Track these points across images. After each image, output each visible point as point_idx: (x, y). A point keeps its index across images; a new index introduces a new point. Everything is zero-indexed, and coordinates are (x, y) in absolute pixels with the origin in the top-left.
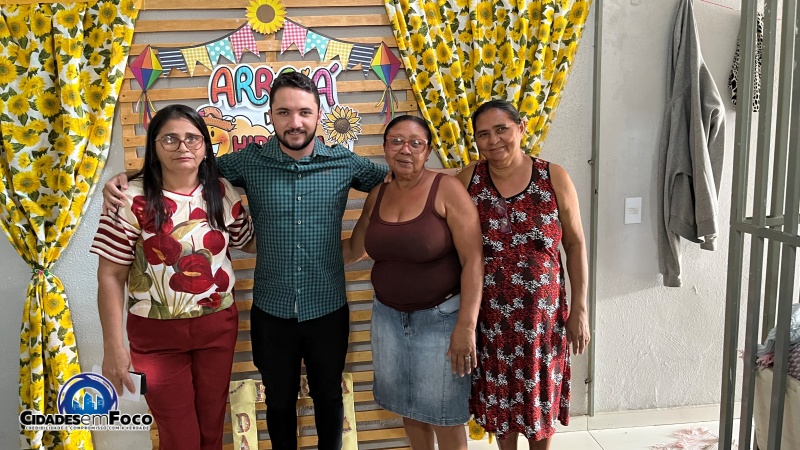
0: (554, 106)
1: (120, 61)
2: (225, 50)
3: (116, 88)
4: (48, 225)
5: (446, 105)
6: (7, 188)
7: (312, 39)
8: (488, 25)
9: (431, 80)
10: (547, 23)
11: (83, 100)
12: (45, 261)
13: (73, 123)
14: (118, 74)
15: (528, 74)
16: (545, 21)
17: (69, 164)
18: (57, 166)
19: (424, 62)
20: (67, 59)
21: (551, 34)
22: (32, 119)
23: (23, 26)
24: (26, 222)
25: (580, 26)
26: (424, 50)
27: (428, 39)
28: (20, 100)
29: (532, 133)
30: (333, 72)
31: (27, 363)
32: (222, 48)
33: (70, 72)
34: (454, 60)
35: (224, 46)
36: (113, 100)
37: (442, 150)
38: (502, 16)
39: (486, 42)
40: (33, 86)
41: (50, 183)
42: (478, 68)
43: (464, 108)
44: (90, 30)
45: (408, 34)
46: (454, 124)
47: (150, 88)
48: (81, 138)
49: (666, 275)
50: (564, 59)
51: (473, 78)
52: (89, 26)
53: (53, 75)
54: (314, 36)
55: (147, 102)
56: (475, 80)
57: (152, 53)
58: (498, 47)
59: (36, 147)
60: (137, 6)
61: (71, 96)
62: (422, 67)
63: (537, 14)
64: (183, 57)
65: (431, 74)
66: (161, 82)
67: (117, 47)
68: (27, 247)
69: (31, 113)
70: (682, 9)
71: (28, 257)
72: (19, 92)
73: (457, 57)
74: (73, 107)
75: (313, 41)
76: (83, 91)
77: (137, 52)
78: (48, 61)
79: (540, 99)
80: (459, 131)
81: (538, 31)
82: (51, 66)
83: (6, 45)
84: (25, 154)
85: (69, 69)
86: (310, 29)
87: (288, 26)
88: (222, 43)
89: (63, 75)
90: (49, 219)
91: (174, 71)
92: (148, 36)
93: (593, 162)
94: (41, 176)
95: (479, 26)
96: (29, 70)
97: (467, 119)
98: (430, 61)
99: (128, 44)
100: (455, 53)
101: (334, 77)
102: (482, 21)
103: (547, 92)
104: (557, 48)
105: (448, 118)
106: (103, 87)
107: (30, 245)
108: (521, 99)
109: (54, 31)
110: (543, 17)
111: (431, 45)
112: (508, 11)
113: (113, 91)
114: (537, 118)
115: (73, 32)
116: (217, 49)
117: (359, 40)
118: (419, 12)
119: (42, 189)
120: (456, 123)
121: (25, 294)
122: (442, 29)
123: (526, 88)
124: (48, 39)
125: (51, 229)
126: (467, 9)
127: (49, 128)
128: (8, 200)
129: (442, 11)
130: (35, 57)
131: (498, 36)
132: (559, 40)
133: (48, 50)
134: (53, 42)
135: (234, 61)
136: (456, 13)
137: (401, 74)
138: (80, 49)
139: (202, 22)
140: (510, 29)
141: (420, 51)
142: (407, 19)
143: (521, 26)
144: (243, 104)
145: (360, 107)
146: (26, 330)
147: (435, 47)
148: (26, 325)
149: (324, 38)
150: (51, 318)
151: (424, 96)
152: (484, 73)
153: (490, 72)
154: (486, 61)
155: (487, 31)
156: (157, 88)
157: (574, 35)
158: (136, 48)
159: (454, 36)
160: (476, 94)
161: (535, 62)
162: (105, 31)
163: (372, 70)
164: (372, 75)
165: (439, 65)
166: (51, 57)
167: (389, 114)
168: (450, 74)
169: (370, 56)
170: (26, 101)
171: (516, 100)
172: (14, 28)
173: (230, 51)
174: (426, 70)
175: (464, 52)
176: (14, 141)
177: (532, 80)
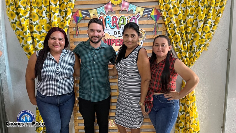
0: (215, 29)
1: (70, 14)
2: (103, 10)
3: (68, 23)
5: (176, 29)
7: (131, 6)
9: (171, 20)
14: (69, 18)
15: (206, 18)
19: (169, 14)
20: (54, 13)
21: (215, 4)
22: (43, 32)
23: (40, 3)
25: (226, 1)
26: (169, 10)
28: (39, 26)
29: (207, 39)
30: (137, 18)
32: (102, 10)
33: (55, 18)
34: (180, 13)
35: (102, 9)
36: (67, 27)
37: (174, 44)
39: (191, 7)
40: (43, 22)
42: (188, 16)
43: (182, 30)
44: (61, 4)
45: (164, 4)
46: (178, 35)
47: (78, 23)
50: (220, 13)
51: (186, 20)
52: (61, 3)
53: (49, 18)
54: (132, 5)
55: (77, 27)
56: (187, 20)
57: (80, 11)
58: (195, 9)
61: (55, 25)
62: (168, 16)
64: (89, 13)
65: (171, 18)
66: (82, 21)
67: (69, 10)
69: (43, 30)
72: (39, 24)
73: (181, 12)
75: (132, 7)
76: (58, 24)
77: (75, 11)
78: (48, 14)
79: (210, 27)
80: (180, 38)
81: (211, 3)
82: (49, 16)
83: (35, 9)
84: (40, 44)
85: (54, 16)
86: (130, 3)
87: (124, 2)
88: (101, 8)
89: (52, 19)
91: (86, 17)
92: (78, 6)
93: (229, 49)
95: (189, 1)
96: (42, 17)
97: (183, 34)
98: (171, 13)
99: (73, 9)
100: (180, 11)
101: (138, 19)
103: (213, 24)
104: (218, 8)
105: (177, 33)
106: (64, 23)
108: (203, 27)
109: (50, 4)
111: (172, 8)
114: (209, 33)
115: (56, 5)
116: (100, 10)
117: (147, 7)
120: (179, 35)
122: (176, 3)
123: (205, 23)
124: (48, 7)
130: (44, 13)
131: (196, 5)
132: (218, 6)
133: (48, 10)
134: (50, 8)
135: (105, 14)
137: (161, 18)
138: (58, 10)
139: (96, 1)
140: (201, 2)
141: (168, 10)
144: (108, 28)
145: (146, 29)
147: (173, 9)
149: (135, 6)
151: (168, 26)
152: (190, 18)
153: (192, 17)
154: (191, 14)
155: (192, 3)
156: (81, 23)
157: (224, 4)
159: (180, 5)
160: (187, 25)
161: (209, 14)
162: (66, 5)
163: (151, 17)
164: (151, 18)
165: (174, 15)
166: (49, 13)
167: (156, 32)
168: (178, 18)
169: (150, 12)
170: (41, 27)
171: (202, 27)
172: (38, 4)
173: (104, 11)
174: (169, 17)
175: (183, 10)
176: (37, 39)
177: (208, 20)
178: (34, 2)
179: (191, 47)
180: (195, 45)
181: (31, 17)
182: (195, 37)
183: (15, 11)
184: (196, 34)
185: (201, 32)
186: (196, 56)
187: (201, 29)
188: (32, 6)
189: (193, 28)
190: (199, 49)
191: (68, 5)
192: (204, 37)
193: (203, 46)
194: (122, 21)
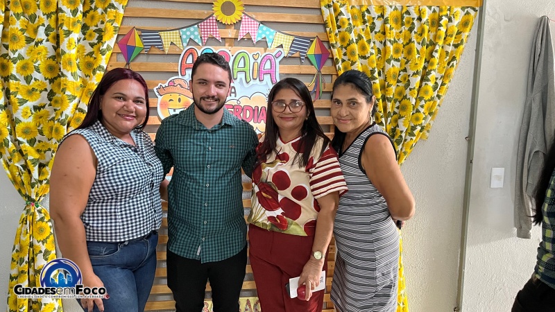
0: (444, 94)
1: (110, 38)
2: (194, 35)
3: (106, 59)
4: (42, 166)
6: (11, 134)
7: (262, 30)
8: (398, 29)
10: (443, 29)
11: (79, 67)
12: (37, 195)
13: (69, 84)
14: (108, 48)
15: (425, 68)
16: (441, 28)
17: (63, 117)
18: (53, 119)
19: (348, 54)
20: (68, 33)
21: (445, 38)
22: (36, 79)
23: (33, 4)
24: (23, 163)
25: (467, 34)
26: (349, 45)
27: (353, 36)
28: (27, 64)
29: (427, 114)
30: (277, 58)
31: (16, 278)
32: (192, 33)
33: (70, 44)
34: (372, 54)
35: (194, 31)
36: (103, 68)
38: (408, 22)
39: (395, 41)
40: (39, 54)
41: (46, 132)
42: (389, 61)
43: (377, 91)
44: (88, 12)
45: (337, 31)
47: (132, 61)
48: (75, 98)
49: (520, 228)
50: (454, 58)
51: (383, 69)
52: (86, 9)
53: (55, 45)
54: (265, 28)
56: (386, 70)
57: (137, 33)
58: (404, 46)
59: (36, 103)
61: (70, 63)
62: (346, 58)
63: (436, 23)
64: (160, 38)
65: (353, 63)
66: (141, 57)
67: (110, 27)
68: (23, 184)
69: (36, 75)
70: (542, 26)
71: (23, 191)
72: (27, 58)
73: (373, 51)
74: (70, 72)
75: (264, 32)
76: (78, 61)
77: (125, 32)
78: (52, 34)
79: (435, 88)
81: (435, 37)
82: (54, 38)
83: (18, 19)
84: (27, 108)
85: (69, 41)
86: (262, 22)
87: (245, 20)
88: (192, 29)
89: (64, 46)
90: (42, 161)
91: (153, 49)
92: (133, 20)
93: (470, 139)
94: (39, 127)
95: (391, 29)
96: (36, 40)
98: (353, 53)
99: (118, 25)
100: (372, 48)
101: (278, 61)
102: (393, 25)
103: (440, 82)
104: (450, 49)
106: (95, 58)
107: (25, 182)
108: (420, 87)
109: (59, 10)
110: (440, 25)
111: (355, 41)
112: (413, 19)
113: (103, 61)
114: (432, 102)
115: (75, 12)
116: (188, 33)
117: (299, 34)
118: (346, 15)
119: (38, 137)
121: (18, 221)
122: (363, 30)
123: (424, 79)
124: (53, 17)
125: (44, 170)
126: (382, 16)
127: (49, 87)
128: (11, 144)
129: (363, 16)
130: (42, 30)
131: (405, 39)
132: (451, 44)
133: (53, 25)
134: (57, 19)
135: (200, 44)
136: (374, 18)
137: (329, 63)
138: (79, 26)
139: (178, 12)
140: (415, 32)
141: (345, 45)
142: (337, 20)
143: (423, 31)
146: (17, 251)
147: (357, 43)
148: (17, 247)
149: (272, 30)
150: (39, 242)
152: (393, 66)
153: (397, 64)
154: (395, 56)
155: (396, 33)
156: (138, 61)
157: (462, 40)
158: (123, 28)
159: (372, 36)
160: (385, 81)
161: (432, 59)
162: (100, 14)
163: (307, 58)
164: (307, 61)
165: (359, 57)
166: (55, 30)
167: (318, 92)
168: (367, 65)
169: (307, 46)
170: (32, 65)
171: (417, 88)
172: (26, 7)
173: (198, 35)
174: (349, 60)
175: (378, 48)
176: (19, 96)
177: (429, 73)
178: (15, 4)
179: (394, 130)
180: (403, 127)
181: (5, 40)
182: (403, 108)
184: (404, 102)
185: (416, 99)
186: (404, 150)
187: (416, 92)
188: (11, 13)
189: (399, 89)
190: (412, 134)
191: (106, 16)
192: (422, 110)
193: (419, 128)
194: (241, 64)
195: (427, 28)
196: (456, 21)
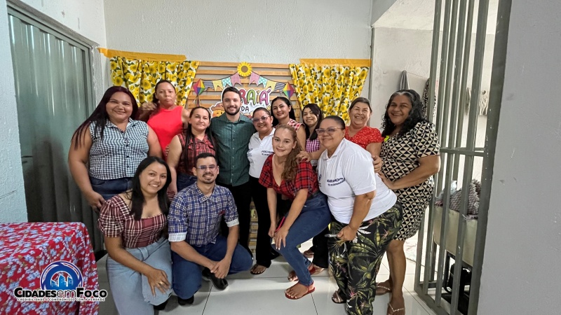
1: (189, 84)
2: (229, 82)
8: (328, 78)
9: (306, 97)
10: (351, 78)
14: (188, 88)
15: (342, 97)
19: (303, 90)
21: (352, 82)
23: (155, 69)
25: (363, 80)
30: (268, 92)
36: (186, 98)
38: (334, 75)
39: (327, 84)
42: (324, 94)
45: (298, 79)
47: (200, 95)
50: (357, 92)
52: (179, 71)
54: (262, 78)
55: (198, 100)
57: (202, 81)
58: (332, 86)
60: (197, 64)
62: (302, 92)
63: (347, 75)
64: (213, 84)
65: (306, 95)
66: (204, 93)
67: (189, 79)
70: (403, 76)
73: (316, 89)
75: (262, 80)
77: (196, 81)
81: (347, 81)
86: (261, 76)
87: (253, 74)
88: (227, 79)
91: (209, 89)
92: (200, 75)
95: (325, 78)
98: (305, 90)
99: (193, 77)
100: (315, 87)
101: (269, 94)
102: (326, 76)
104: (355, 87)
106: (182, 93)
108: (340, 106)
109: (166, 71)
110: (350, 76)
111: (306, 84)
112: (336, 73)
113: (186, 95)
115: (173, 72)
116: (226, 81)
117: (279, 81)
118: (302, 71)
122: (311, 78)
123: (342, 102)
124: (164, 74)
126: (320, 72)
129: (311, 72)
131: (332, 83)
132: (356, 85)
134: (165, 76)
136: (316, 73)
137: (294, 94)
138: (175, 79)
139: (220, 71)
140: (337, 79)
141: (302, 86)
142: (298, 74)
143: (341, 78)
147: (308, 85)
149: (266, 79)
152: (326, 96)
153: (328, 95)
154: (327, 91)
155: (328, 80)
156: (202, 95)
157: (361, 83)
158: (196, 79)
159: (315, 81)
161: (346, 93)
162: (185, 73)
163: (283, 93)
165: (309, 92)
168: (313, 95)
169: (283, 87)
171: (338, 106)
172: (151, 70)
174: (304, 93)
175: (318, 87)
177: (344, 99)
178: (146, 68)
181: (142, 85)
183: (122, 77)
188: (145, 73)
191: (188, 74)
194: (251, 96)
195: (343, 77)
196: (358, 74)
